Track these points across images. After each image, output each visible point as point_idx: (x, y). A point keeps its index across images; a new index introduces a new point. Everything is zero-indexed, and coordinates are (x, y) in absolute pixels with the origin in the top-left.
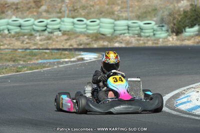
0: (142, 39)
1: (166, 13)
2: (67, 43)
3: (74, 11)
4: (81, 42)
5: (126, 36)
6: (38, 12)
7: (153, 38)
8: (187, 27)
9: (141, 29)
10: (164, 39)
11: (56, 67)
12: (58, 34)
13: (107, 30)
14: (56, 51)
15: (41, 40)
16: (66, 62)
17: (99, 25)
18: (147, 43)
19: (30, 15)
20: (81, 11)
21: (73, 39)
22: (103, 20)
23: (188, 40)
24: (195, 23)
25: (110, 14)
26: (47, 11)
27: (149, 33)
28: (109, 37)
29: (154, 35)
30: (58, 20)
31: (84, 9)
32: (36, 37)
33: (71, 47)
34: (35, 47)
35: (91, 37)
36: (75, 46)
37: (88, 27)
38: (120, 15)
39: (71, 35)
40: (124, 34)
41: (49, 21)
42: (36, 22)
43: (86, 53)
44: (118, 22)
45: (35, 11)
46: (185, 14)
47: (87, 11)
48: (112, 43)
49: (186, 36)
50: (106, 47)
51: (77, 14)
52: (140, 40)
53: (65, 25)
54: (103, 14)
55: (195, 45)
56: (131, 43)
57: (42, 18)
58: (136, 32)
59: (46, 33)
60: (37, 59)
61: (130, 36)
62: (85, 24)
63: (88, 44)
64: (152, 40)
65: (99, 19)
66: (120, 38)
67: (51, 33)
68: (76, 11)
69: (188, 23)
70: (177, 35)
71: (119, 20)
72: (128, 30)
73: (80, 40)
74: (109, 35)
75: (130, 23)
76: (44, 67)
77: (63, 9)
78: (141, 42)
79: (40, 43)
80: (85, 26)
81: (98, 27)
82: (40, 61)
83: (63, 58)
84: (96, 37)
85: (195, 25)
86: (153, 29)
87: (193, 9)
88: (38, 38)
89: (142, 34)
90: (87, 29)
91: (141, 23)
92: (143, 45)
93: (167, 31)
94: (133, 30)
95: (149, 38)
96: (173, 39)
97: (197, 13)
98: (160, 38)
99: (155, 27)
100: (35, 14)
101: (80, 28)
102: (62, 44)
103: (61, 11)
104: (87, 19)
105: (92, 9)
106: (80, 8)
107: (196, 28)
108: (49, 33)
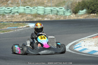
0: (58, 16)
1: (70, 3)
2: (21, 19)
3: (25, 3)
4: (28, 18)
5: (50, 15)
6: (7, 4)
7: (64, 16)
8: (80, 10)
9: (58, 11)
10: (69, 16)
11: (16, 31)
12: (17, 14)
13: (41, 12)
14: (16, 23)
15: (8, 18)
16: (21, 28)
17: (37, 9)
18: (61, 18)
19: (3, 5)
20: (28, 3)
21: (24, 17)
22: (39, 7)
23: (81, 16)
24: (84, 8)
25: (42, 4)
26: (12, 3)
27: (61, 13)
28: (42, 16)
29: (64, 14)
30: (17, 8)
31: (29, 2)
32: (6, 16)
33: (23, 21)
34: (6, 21)
35: (33, 15)
36: (25, 20)
37: (32, 11)
38: (47, 5)
39: (23, 15)
40: (49, 14)
41: (12, 8)
42: (6, 9)
43: (30, 24)
44: (46, 8)
45: (6, 3)
46: (79, 4)
47: (31, 3)
48: (43, 19)
49: (80, 15)
50: (40, 20)
51: (26, 5)
52: (57, 17)
53: (20, 10)
54: (39, 4)
55: (84, 19)
56: (53, 18)
57: (9, 7)
58: (55, 13)
59: (11, 14)
60: (6, 27)
61: (52, 15)
62: (30, 9)
63: (31, 19)
64: (63, 17)
65: (37, 7)
66: (48, 16)
67: (14, 14)
68: (26, 3)
69: (81, 8)
70: (75, 14)
71: (46, 7)
72: (51, 12)
73: (28, 17)
74: (42, 15)
75: (52, 8)
76: (10, 31)
77: (19, 2)
78: (58, 18)
79: (8, 19)
80: (30, 10)
81: (37, 11)
82: (8, 28)
83: (19, 26)
84: (36, 16)
85: (84, 9)
86: (63, 11)
87: (83, 1)
88: (7, 16)
89: (58, 14)
90: (31, 12)
91: (58, 9)
92: (59, 19)
93: (71, 12)
94: (53, 12)
95: (61, 16)
96: (73, 16)
97: (85, 3)
98: (67, 16)
99: (65, 10)
100: (6, 5)
101: (28, 11)
102: (19, 19)
103: (18, 3)
104: (31, 7)
105: (34, 2)
106: (28, 1)
107: (85, 10)
108: (12, 14)
